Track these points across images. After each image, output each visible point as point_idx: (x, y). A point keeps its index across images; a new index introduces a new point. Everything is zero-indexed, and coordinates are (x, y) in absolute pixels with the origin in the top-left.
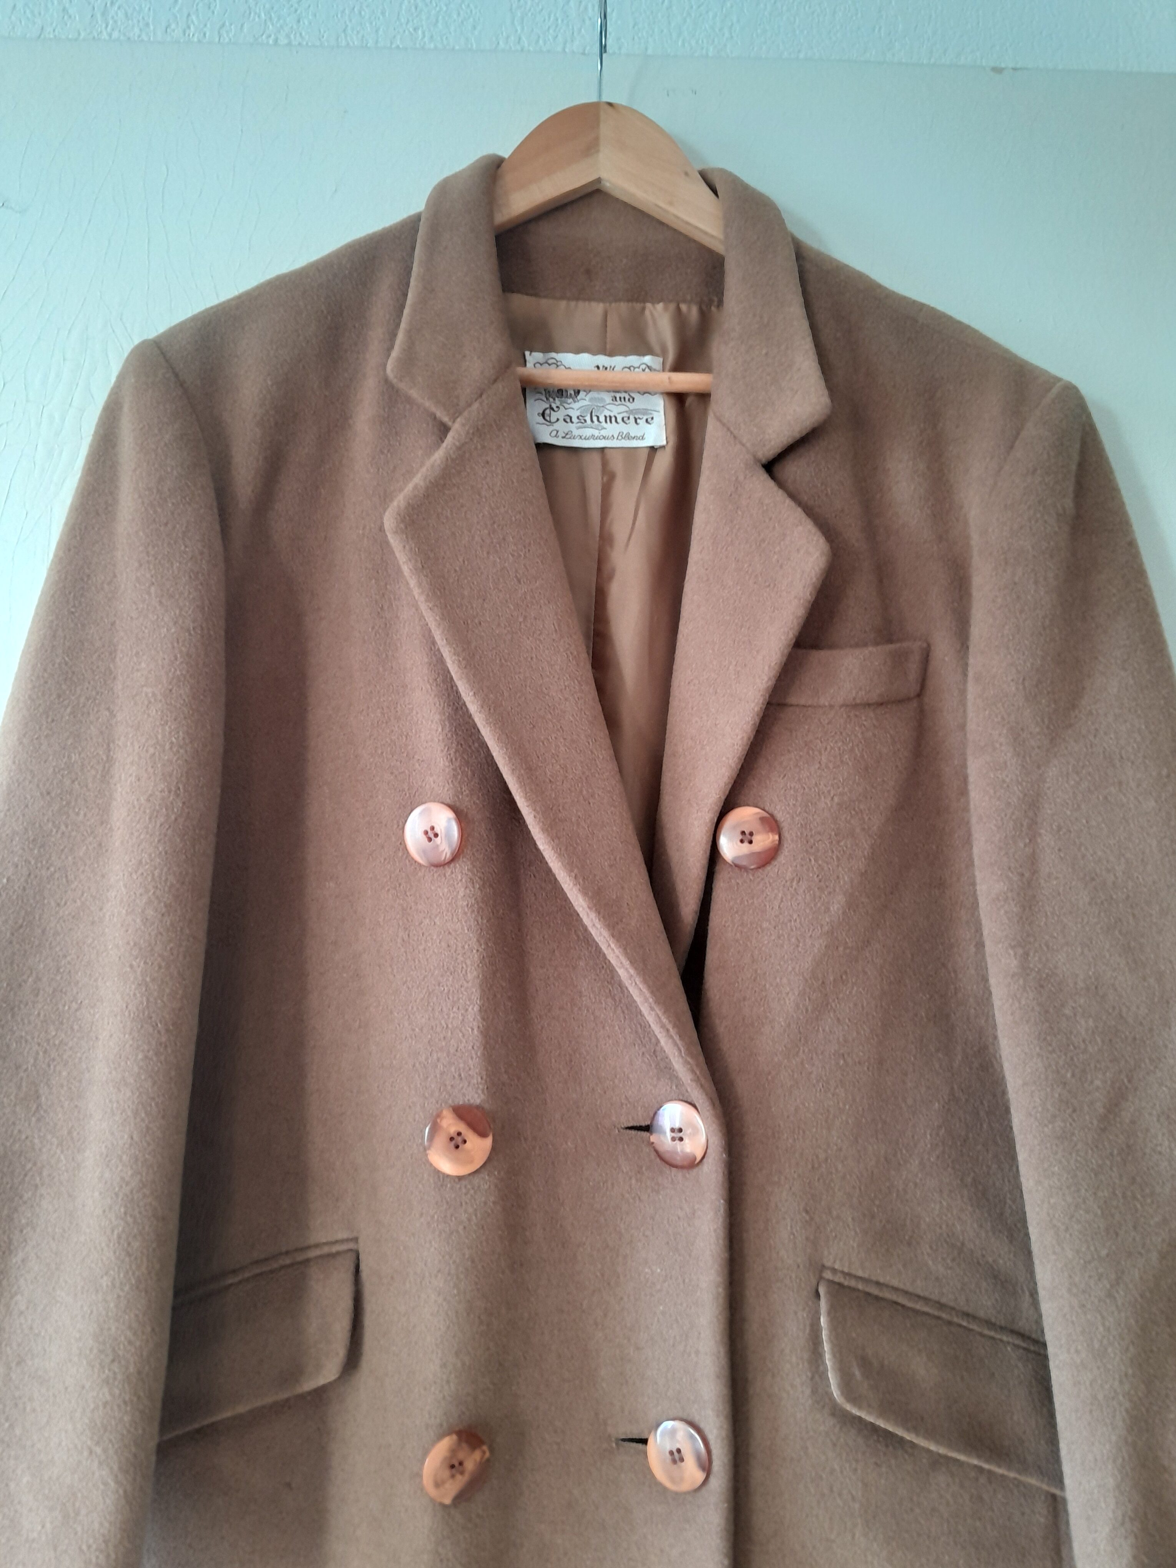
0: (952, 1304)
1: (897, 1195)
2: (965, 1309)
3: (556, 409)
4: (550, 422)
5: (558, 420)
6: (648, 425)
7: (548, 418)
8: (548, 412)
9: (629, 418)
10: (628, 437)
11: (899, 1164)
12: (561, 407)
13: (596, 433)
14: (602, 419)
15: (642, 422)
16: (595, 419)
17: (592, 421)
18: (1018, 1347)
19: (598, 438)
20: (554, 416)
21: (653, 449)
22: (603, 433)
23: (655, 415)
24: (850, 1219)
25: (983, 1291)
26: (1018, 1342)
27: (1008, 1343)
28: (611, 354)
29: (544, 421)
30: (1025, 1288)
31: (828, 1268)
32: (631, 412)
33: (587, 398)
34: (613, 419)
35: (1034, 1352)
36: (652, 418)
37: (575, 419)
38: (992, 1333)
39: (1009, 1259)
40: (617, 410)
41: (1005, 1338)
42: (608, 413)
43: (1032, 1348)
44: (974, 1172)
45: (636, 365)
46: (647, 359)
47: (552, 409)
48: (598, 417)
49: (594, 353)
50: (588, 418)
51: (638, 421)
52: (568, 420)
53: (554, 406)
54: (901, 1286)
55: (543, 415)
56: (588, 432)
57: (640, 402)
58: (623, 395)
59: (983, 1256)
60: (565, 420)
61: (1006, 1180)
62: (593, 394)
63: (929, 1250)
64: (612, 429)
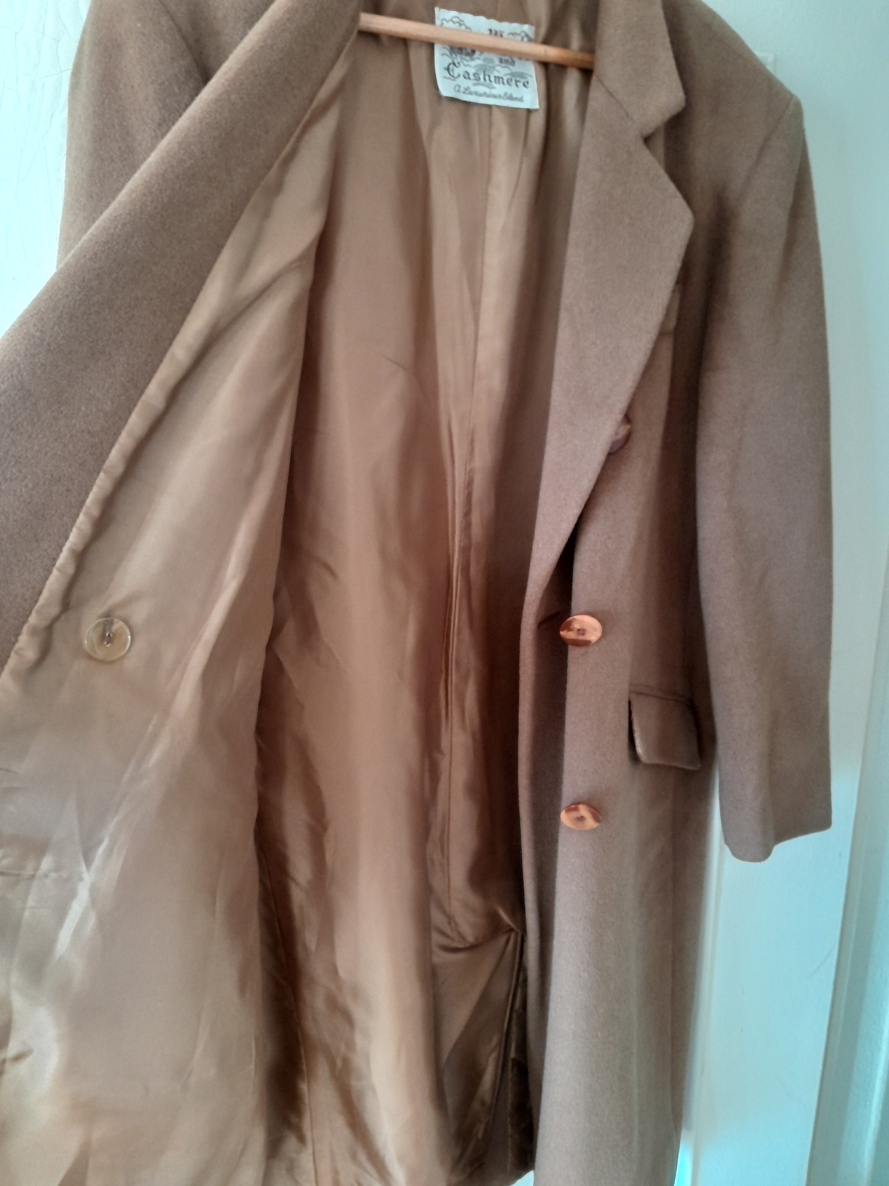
3: (457, 64)
4: (453, 77)
5: (459, 75)
6: (525, 88)
7: (451, 73)
8: (451, 67)
9: (511, 80)
10: (511, 98)
12: (461, 64)
13: (488, 91)
14: (492, 79)
15: (520, 84)
16: (487, 78)
17: (485, 80)
19: (489, 96)
20: (457, 71)
21: (529, 111)
22: (494, 92)
23: (529, 79)
28: (500, 20)
29: (449, 76)
32: (513, 74)
33: (482, 57)
34: (501, 80)
36: (528, 82)
37: (472, 77)
40: (502, 71)
42: (496, 74)
45: (518, 32)
46: (526, 28)
47: (454, 64)
48: (489, 76)
49: (489, 17)
50: (482, 76)
51: (518, 84)
52: (467, 76)
53: (456, 62)
55: (448, 69)
56: (481, 89)
57: (519, 67)
58: (507, 58)
60: (464, 77)
62: (486, 55)
64: (499, 89)
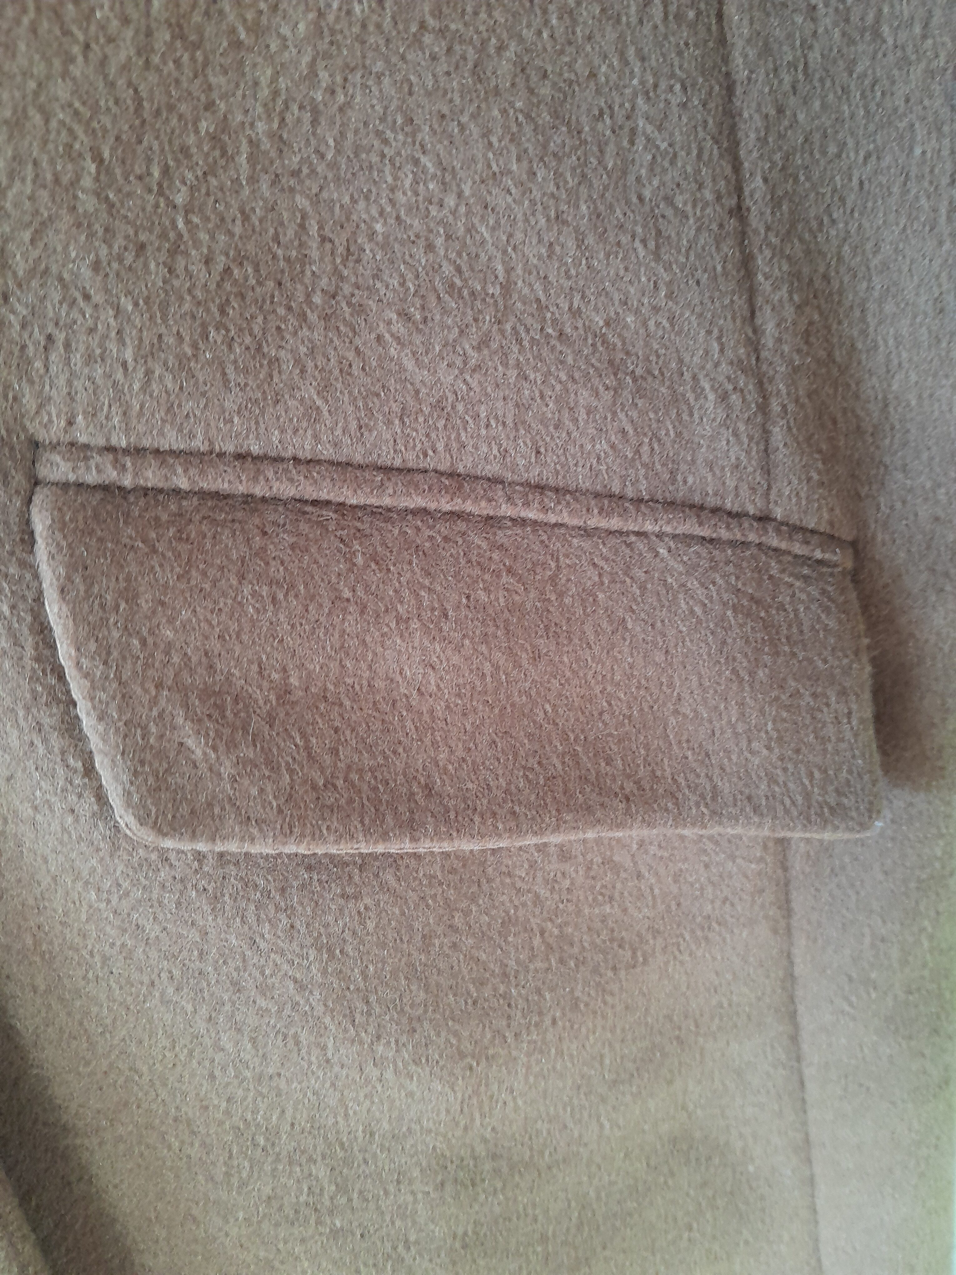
0: (493, 469)
1: (252, 159)
2: (533, 475)
11: (237, 44)
18: (688, 539)
24: (86, 272)
25: (582, 416)
26: (690, 527)
27: (660, 536)
30: (706, 385)
31: (54, 447)
35: (732, 544)
38: (615, 523)
39: (656, 309)
41: (649, 527)
43: (724, 534)
44: (521, 40)
54: (327, 452)
59: (576, 313)
61: (631, 52)
63: (399, 327)
